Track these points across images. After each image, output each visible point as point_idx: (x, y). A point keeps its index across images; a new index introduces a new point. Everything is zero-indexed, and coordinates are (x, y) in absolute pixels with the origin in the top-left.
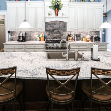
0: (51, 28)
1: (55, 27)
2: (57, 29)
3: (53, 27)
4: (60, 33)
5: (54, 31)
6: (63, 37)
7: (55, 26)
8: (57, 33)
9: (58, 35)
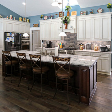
0: (68, 38)
1: (71, 38)
2: (72, 39)
3: (70, 37)
4: (74, 43)
5: (70, 40)
6: (77, 46)
7: (71, 36)
8: (72, 43)
9: (73, 44)
